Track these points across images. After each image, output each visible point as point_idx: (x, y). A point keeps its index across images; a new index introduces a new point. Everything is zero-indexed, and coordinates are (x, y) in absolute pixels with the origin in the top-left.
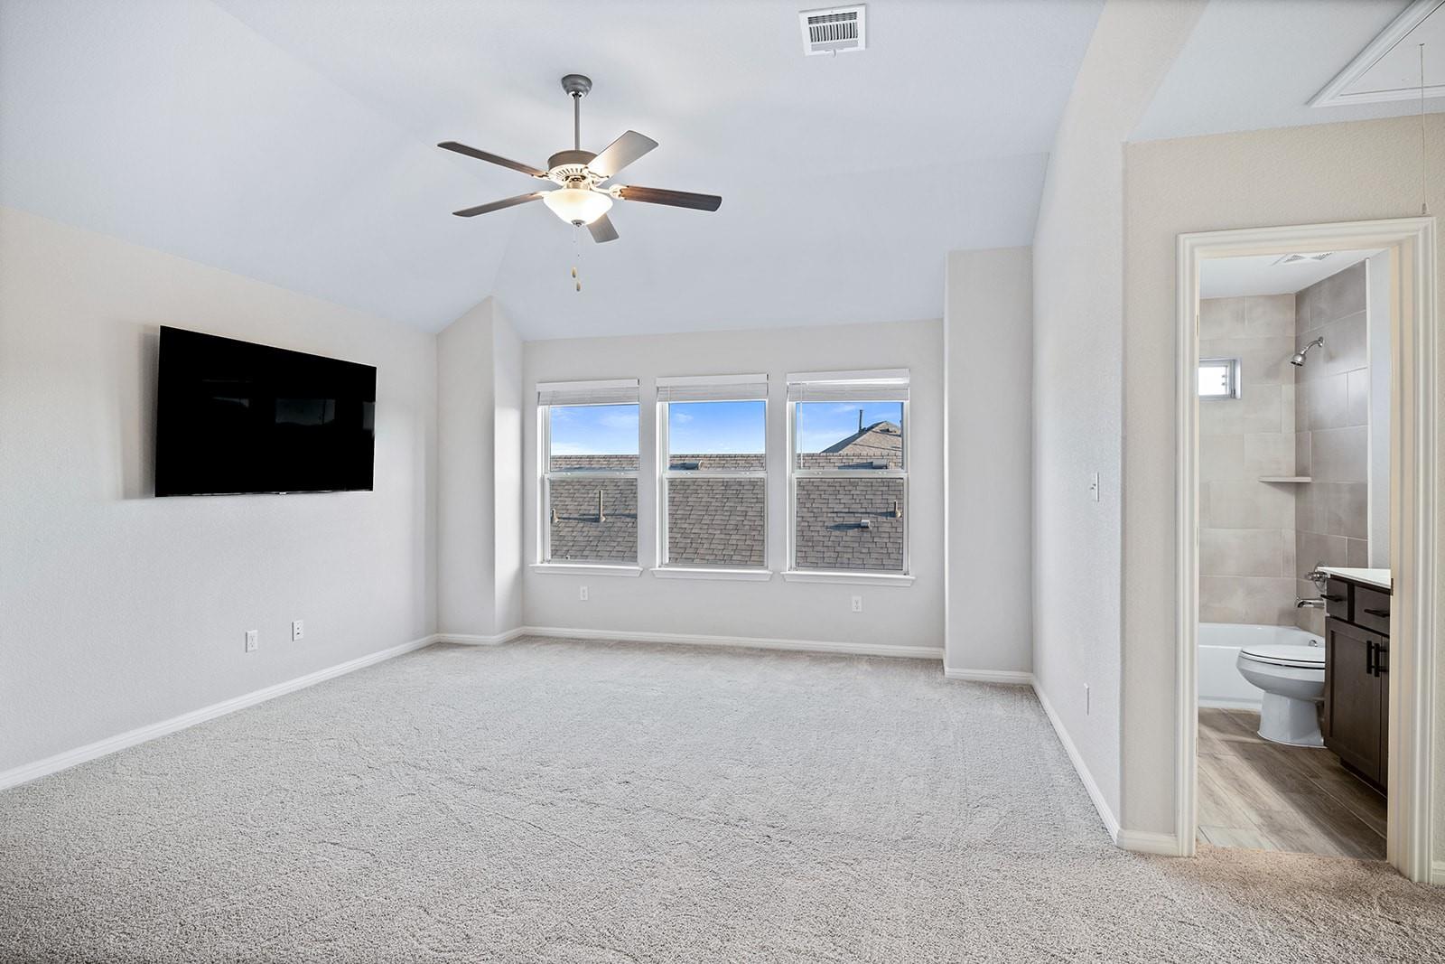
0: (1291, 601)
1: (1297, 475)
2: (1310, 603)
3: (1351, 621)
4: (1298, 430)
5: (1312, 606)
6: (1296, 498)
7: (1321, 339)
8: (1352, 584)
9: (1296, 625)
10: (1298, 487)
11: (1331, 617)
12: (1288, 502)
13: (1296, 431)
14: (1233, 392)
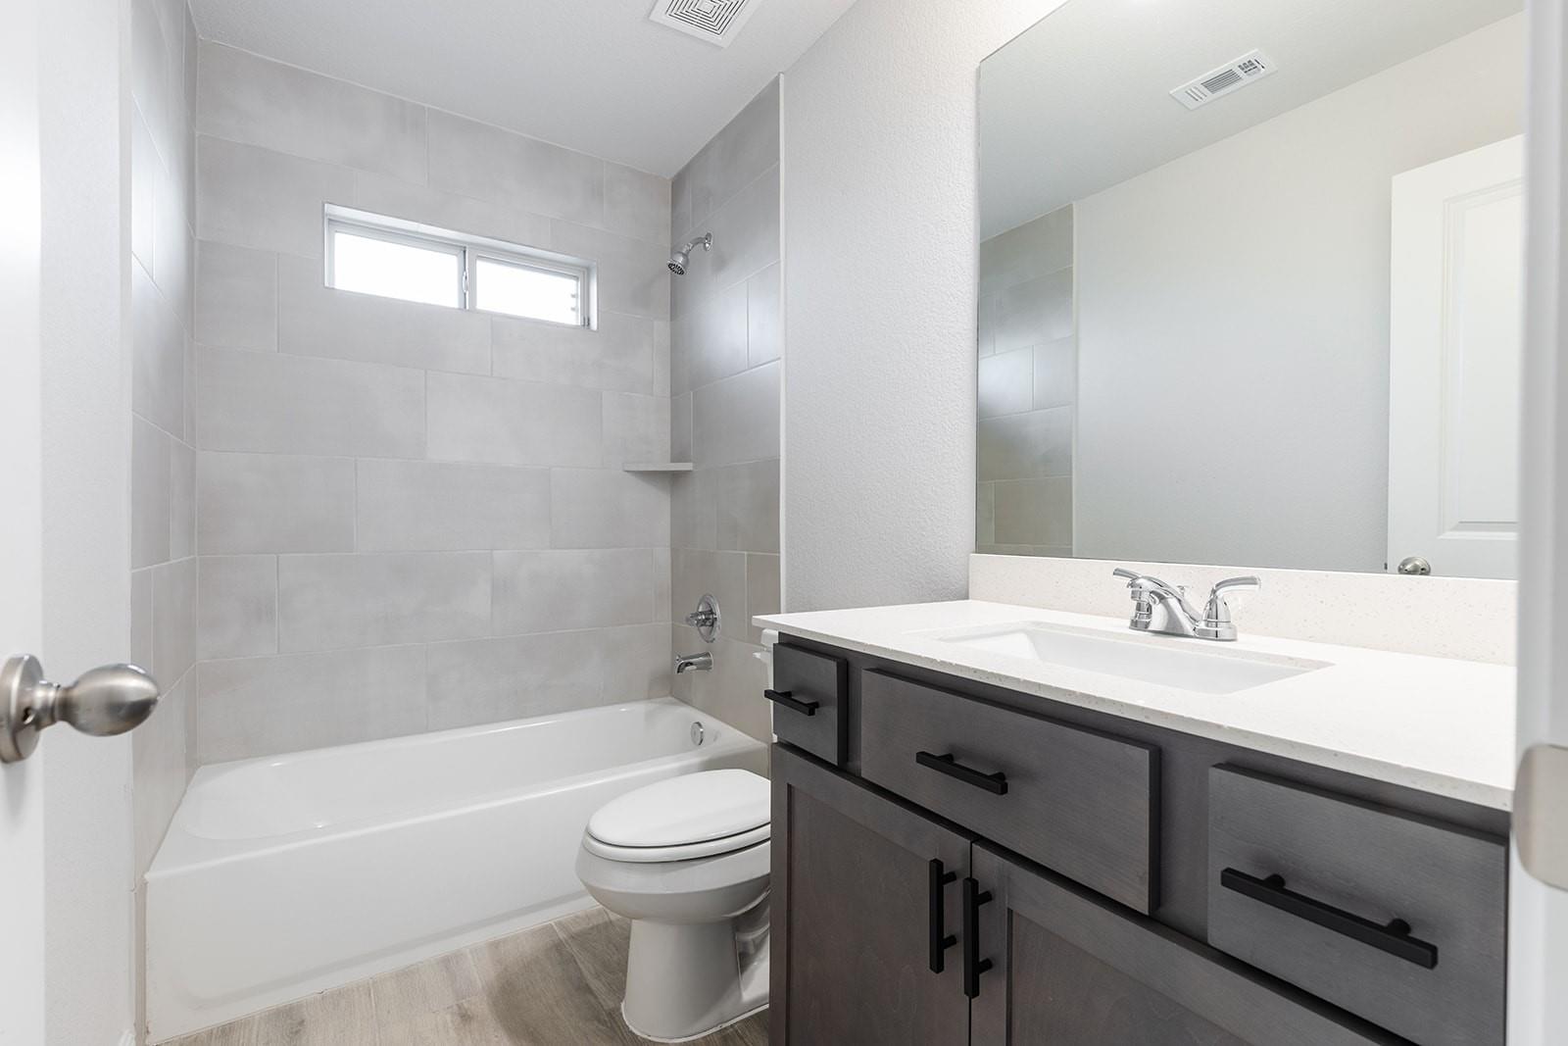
0: (664, 659)
1: (672, 461)
2: (691, 664)
3: (844, 766)
4: (675, 393)
5: (694, 667)
6: (671, 497)
7: (708, 236)
8: (846, 663)
9: (671, 694)
10: (673, 480)
11: (780, 744)
12: (659, 502)
13: (671, 396)
14: (587, 322)
